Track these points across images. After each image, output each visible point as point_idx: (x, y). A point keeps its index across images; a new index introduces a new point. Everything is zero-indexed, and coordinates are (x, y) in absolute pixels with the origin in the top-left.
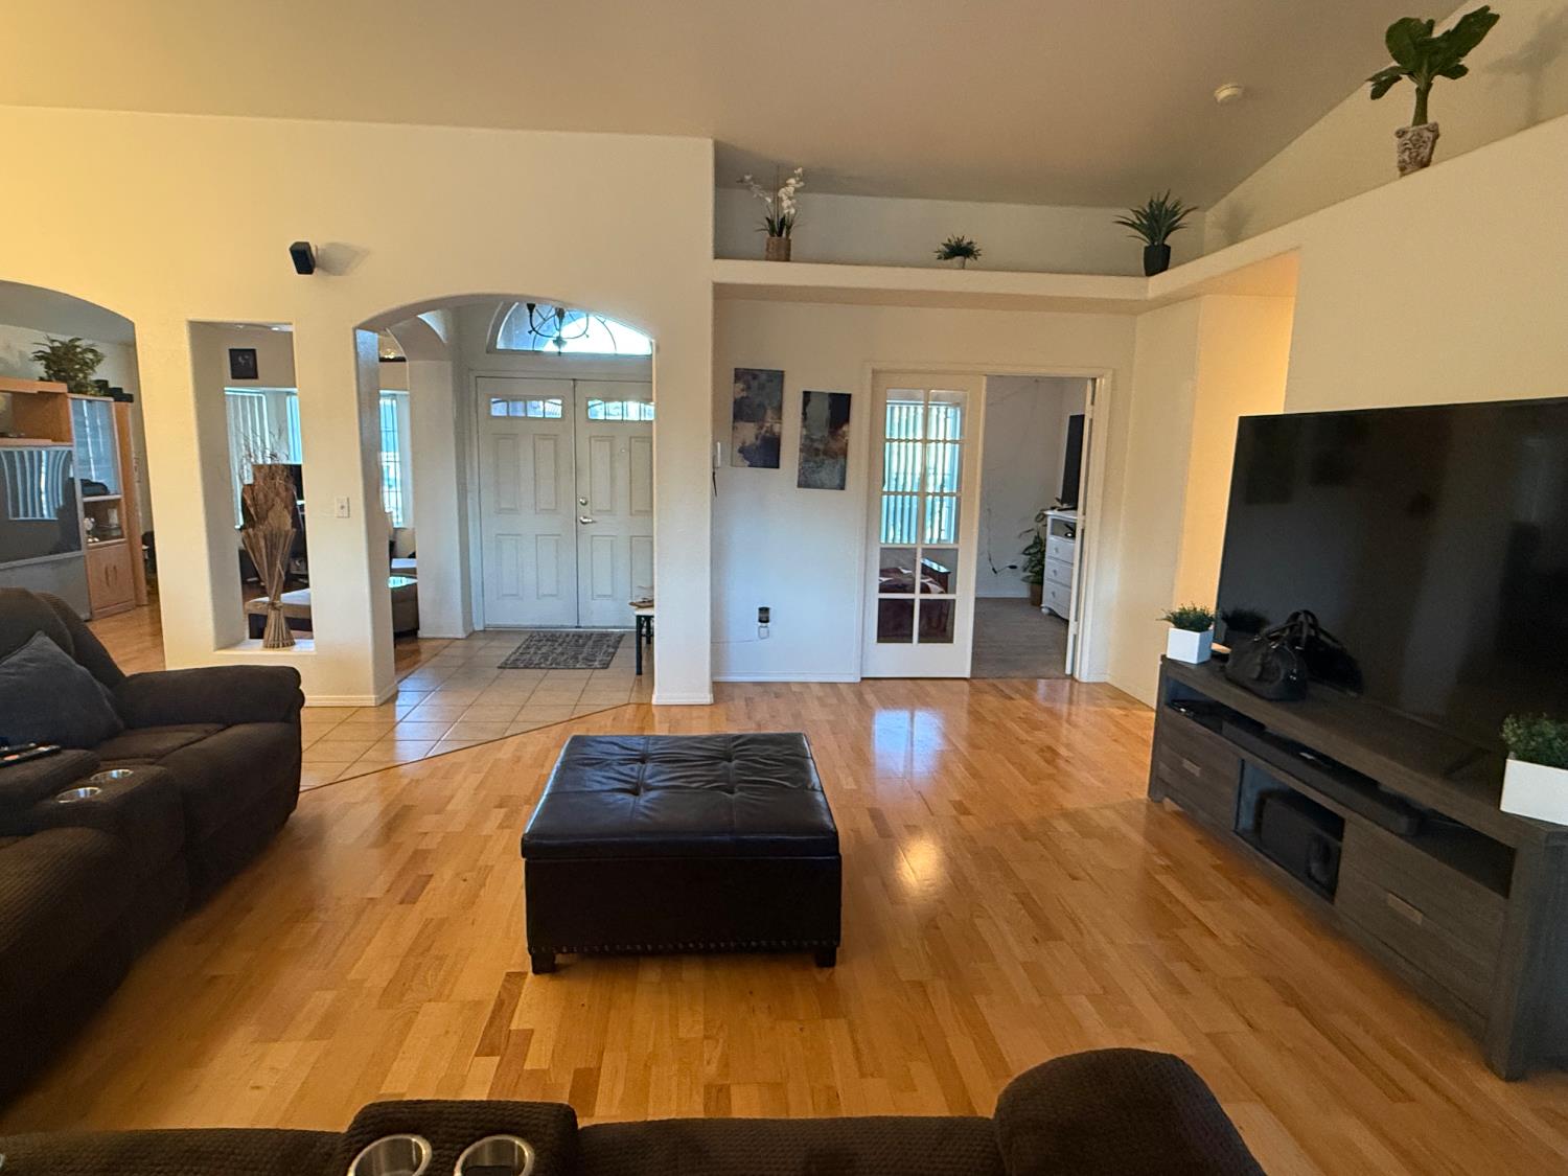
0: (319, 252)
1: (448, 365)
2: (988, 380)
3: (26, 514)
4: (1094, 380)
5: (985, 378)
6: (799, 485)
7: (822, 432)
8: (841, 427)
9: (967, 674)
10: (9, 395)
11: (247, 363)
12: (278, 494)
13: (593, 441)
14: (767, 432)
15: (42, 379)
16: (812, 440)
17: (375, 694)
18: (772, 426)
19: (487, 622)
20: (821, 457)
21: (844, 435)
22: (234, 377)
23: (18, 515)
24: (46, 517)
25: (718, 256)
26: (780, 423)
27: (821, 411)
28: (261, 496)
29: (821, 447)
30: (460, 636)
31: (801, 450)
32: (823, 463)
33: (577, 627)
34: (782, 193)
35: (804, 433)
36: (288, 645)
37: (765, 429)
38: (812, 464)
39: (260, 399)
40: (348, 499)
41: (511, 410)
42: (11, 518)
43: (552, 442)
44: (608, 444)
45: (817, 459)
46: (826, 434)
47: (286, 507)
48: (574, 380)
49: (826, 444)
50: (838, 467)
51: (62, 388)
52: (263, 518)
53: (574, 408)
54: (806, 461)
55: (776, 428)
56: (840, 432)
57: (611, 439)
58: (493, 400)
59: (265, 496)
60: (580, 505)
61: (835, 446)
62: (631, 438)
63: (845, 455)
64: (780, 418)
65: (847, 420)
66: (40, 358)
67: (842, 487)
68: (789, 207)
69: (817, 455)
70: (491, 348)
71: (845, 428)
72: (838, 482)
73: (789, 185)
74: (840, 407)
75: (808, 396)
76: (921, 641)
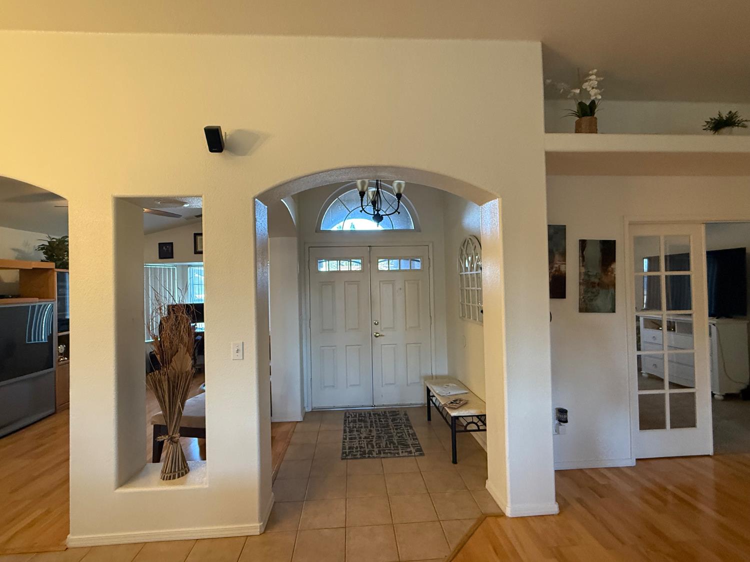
0: (227, 137)
1: (294, 240)
2: (706, 228)
3: (35, 340)
5: (703, 227)
6: (581, 310)
7: (595, 270)
8: (611, 265)
9: (711, 453)
10: (18, 270)
11: (168, 250)
12: (181, 340)
13: (381, 284)
14: (556, 271)
15: (42, 261)
16: (589, 276)
17: (260, 522)
18: (559, 266)
19: (314, 406)
20: (597, 288)
21: (613, 271)
22: (161, 257)
23: (31, 341)
24: (44, 341)
25: (548, 130)
26: (565, 264)
27: (594, 254)
28: (167, 344)
29: (597, 281)
30: (299, 420)
31: (580, 284)
32: (599, 293)
33: (372, 406)
34: (586, 86)
35: (582, 271)
36: (183, 475)
37: (554, 269)
38: (589, 295)
39: (174, 269)
40: (243, 343)
41: (330, 267)
42: (27, 342)
43: (356, 286)
44: (391, 286)
45: (594, 290)
46: (600, 271)
47: (188, 350)
48: (370, 246)
49: (599, 279)
50: (610, 295)
51: (52, 265)
52: (167, 362)
53: (369, 263)
54: (586, 292)
55: (562, 268)
56: (610, 269)
57: (392, 282)
58: (319, 261)
59: (171, 343)
60: (373, 324)
61: (606, 280)
62: (405, 281)
63: (614, 285)
64: (565, 260)
65: (614, 260)
66: (42, 249)
67: (613, 311)
68: (595, 95)
69: (593, 287)
70: (318, 230)
71: (613, 266)
72: (610, 307)
73: (590, 80)
74: (608, 249)
75: (583, 244)
76: (672, 427)
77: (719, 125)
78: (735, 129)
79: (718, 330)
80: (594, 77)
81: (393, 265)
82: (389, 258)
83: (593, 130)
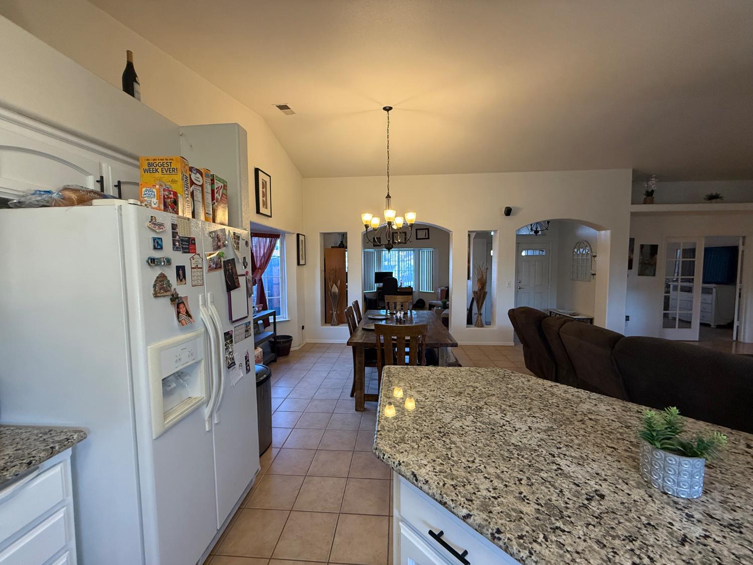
0: (513, 209)
4: (744, 237)
5: (704, 238)
6: (639, 275)
7: (647, 257)
9: (697, 340)
16: (644, 260)
17: (514, 342)
25: (632, 204)
26: (633, 255)
27: (647, 251)
29: (647, 262)
31: (639, 263)
32: (648, 267)
34: (650, 184)
35: (641, 258)
38: (643, 268)
40: (510, 282)
45: (646, 266)
46: (649, 258)
49: (649, 262)
50: (653, 269)
54: (641, 267)
55: (631, 257)
56: (654, 257)
61: (652, 262)
63: (655, 264)
64: (633, 253)
65: (657, 253)
67: (654, 275)
71: (656, 256)
72: (653, 273)
73: (652, 181)
74: (654, 249)
75: (642, 246)
76: (679, 328)
77: (712, 198)
78: (718, 200)
79: (716, 290)
80: (654, 179)
81: (530, 253)
82: (527, 249)
83: (652, 202)
